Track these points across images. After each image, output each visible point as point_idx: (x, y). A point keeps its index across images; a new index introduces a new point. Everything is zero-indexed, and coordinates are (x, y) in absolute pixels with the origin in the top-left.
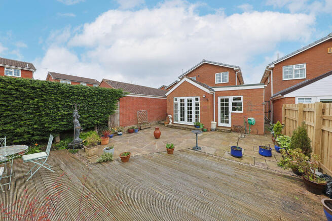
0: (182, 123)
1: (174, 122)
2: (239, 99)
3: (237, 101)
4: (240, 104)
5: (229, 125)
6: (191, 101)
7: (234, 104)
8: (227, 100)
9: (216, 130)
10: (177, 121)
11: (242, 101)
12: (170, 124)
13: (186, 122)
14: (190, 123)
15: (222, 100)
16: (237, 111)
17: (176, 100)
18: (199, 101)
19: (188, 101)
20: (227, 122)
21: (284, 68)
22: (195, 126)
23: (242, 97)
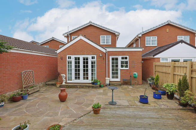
0: (77, 81)
1: (68, 82)
2: (126, 58)
3: (124, 60)
4: (127, 63)
5: (119, 80)
6: (87, 59)
7: (122, 62)
8: (117, 59)
9: (110, 85)
10: (71, 80)
11: (128, 60)
12: (64, 84)
13: (82, 80)
14: (86, 81)
15: (113, 59)
16: (124, 68)
17: (70, 58)
18: (95, 59)
19: (84, 59)
20: (117, 77)
21: (146, 38)
22: (93, 83)
23: (128, 57)
